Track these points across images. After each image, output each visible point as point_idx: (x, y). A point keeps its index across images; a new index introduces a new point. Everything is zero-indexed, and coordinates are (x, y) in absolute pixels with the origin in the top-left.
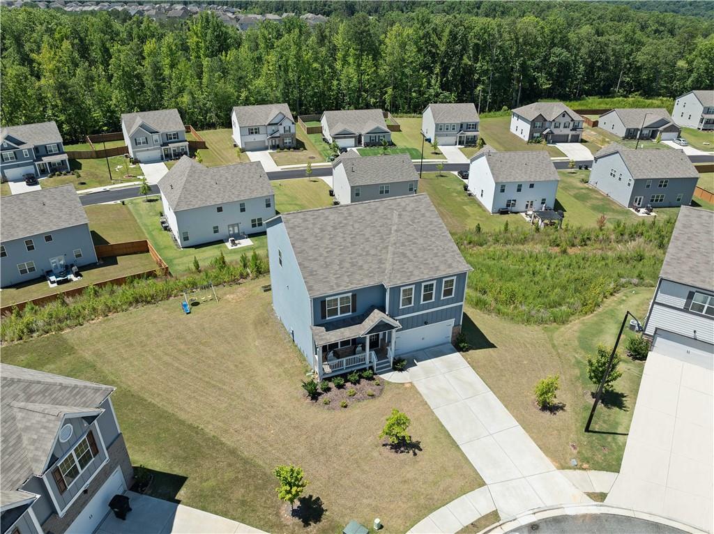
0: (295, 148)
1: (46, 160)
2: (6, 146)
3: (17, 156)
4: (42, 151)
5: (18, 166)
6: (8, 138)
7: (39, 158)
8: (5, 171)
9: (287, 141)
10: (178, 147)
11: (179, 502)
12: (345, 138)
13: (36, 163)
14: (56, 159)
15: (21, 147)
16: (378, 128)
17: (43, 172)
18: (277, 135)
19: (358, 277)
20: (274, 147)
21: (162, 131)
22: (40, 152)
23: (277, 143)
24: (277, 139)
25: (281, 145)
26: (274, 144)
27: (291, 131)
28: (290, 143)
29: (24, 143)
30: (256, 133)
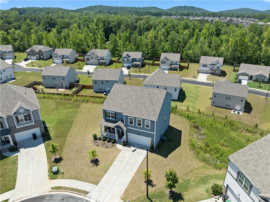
0: (219, 76)
1: (135, 63)
2: (126, 57)
3: (128, 60)
4: (135, 60)
5: (127, 63)
6: (127, 55)
7: (133, 62)
8: (124, 64)
9: (217, 72)
10: (175, 67)
11: (44, 143)
12: (244, 75)
13: (132, 63)
14: (137, 63)
15: (129, 58)
16: (261, 74)
17: (133, 66)
18: (214, 69)
19: (118, 108)
20: (211, 73)
21: (171, 60)
22: (134, 60)
23: (213, 72)
24: (213, 71)
25: (214, 73)
26: (212, 72)
27: (220, 69)
28: (218, 73)
29: (130, 57)
30: (205, 67)
